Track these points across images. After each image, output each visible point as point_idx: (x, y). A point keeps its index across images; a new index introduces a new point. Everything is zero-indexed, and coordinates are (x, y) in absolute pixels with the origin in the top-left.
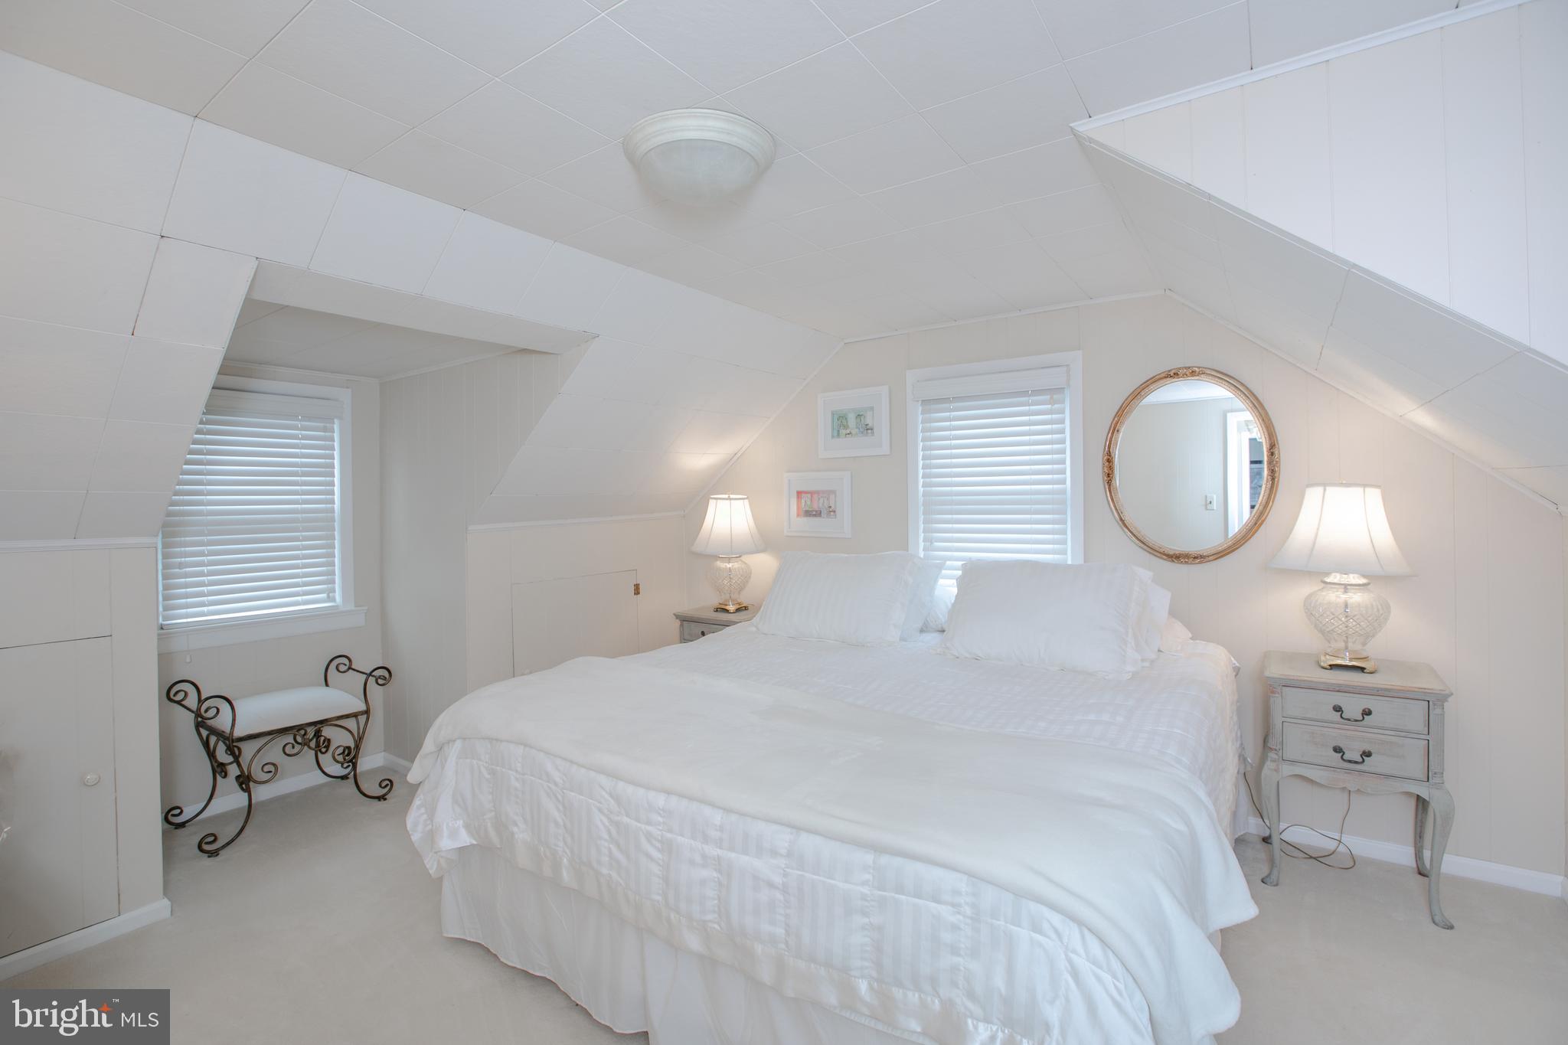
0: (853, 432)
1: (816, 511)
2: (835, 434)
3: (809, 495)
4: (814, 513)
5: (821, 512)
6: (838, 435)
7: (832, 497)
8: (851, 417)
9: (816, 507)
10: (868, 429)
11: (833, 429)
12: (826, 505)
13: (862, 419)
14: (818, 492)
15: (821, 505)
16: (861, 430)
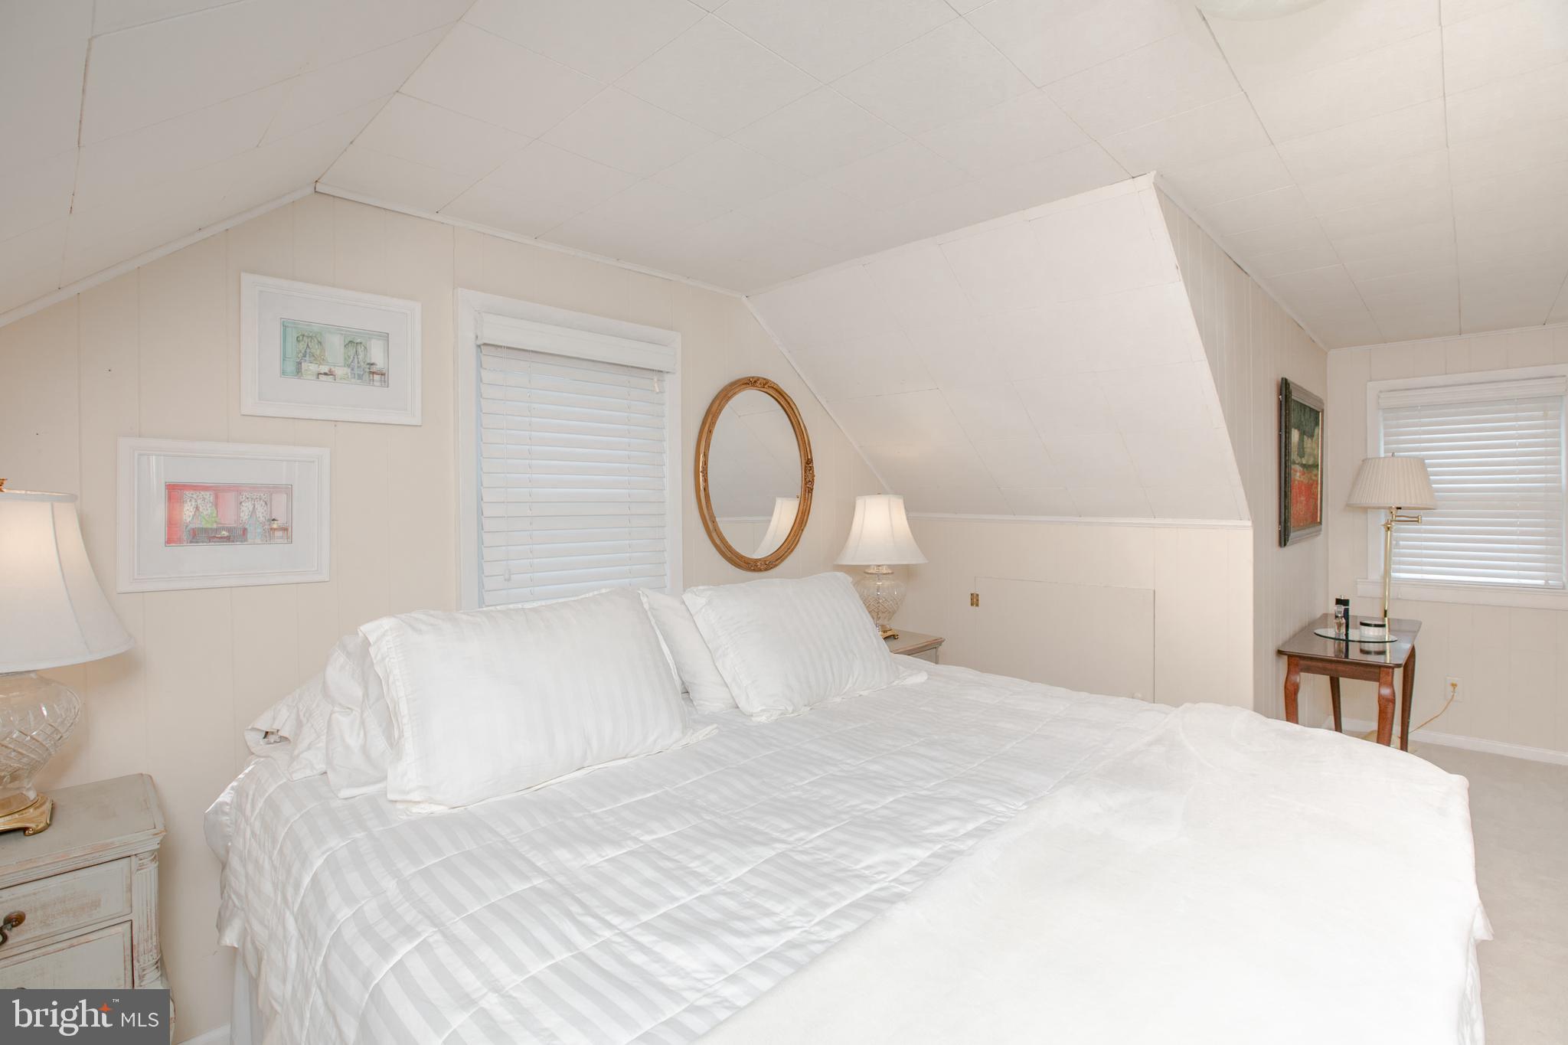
0: (339, 371)
1: (229, 530)
2: (291, 367)
3: (209, 496)
4: (225, 533)
5: (245, 530)
6: (299, 371)
7: (280, 500)
8: (335, 345)
9: (229, 520)
10: (374, 374)
11: (284, 358)
12: (261, 513)
13: (360, 349)
14: (237, 489)
15: (245, 516)
16: (356, 371)
